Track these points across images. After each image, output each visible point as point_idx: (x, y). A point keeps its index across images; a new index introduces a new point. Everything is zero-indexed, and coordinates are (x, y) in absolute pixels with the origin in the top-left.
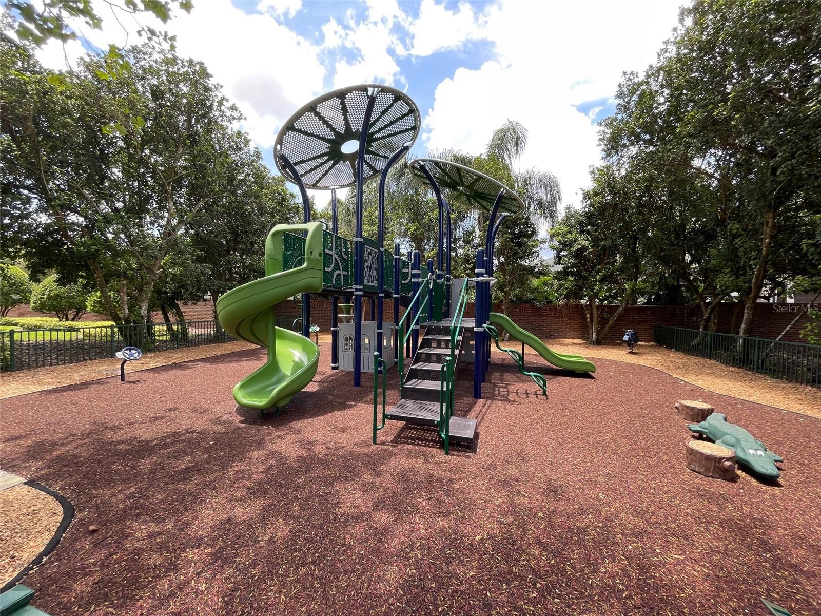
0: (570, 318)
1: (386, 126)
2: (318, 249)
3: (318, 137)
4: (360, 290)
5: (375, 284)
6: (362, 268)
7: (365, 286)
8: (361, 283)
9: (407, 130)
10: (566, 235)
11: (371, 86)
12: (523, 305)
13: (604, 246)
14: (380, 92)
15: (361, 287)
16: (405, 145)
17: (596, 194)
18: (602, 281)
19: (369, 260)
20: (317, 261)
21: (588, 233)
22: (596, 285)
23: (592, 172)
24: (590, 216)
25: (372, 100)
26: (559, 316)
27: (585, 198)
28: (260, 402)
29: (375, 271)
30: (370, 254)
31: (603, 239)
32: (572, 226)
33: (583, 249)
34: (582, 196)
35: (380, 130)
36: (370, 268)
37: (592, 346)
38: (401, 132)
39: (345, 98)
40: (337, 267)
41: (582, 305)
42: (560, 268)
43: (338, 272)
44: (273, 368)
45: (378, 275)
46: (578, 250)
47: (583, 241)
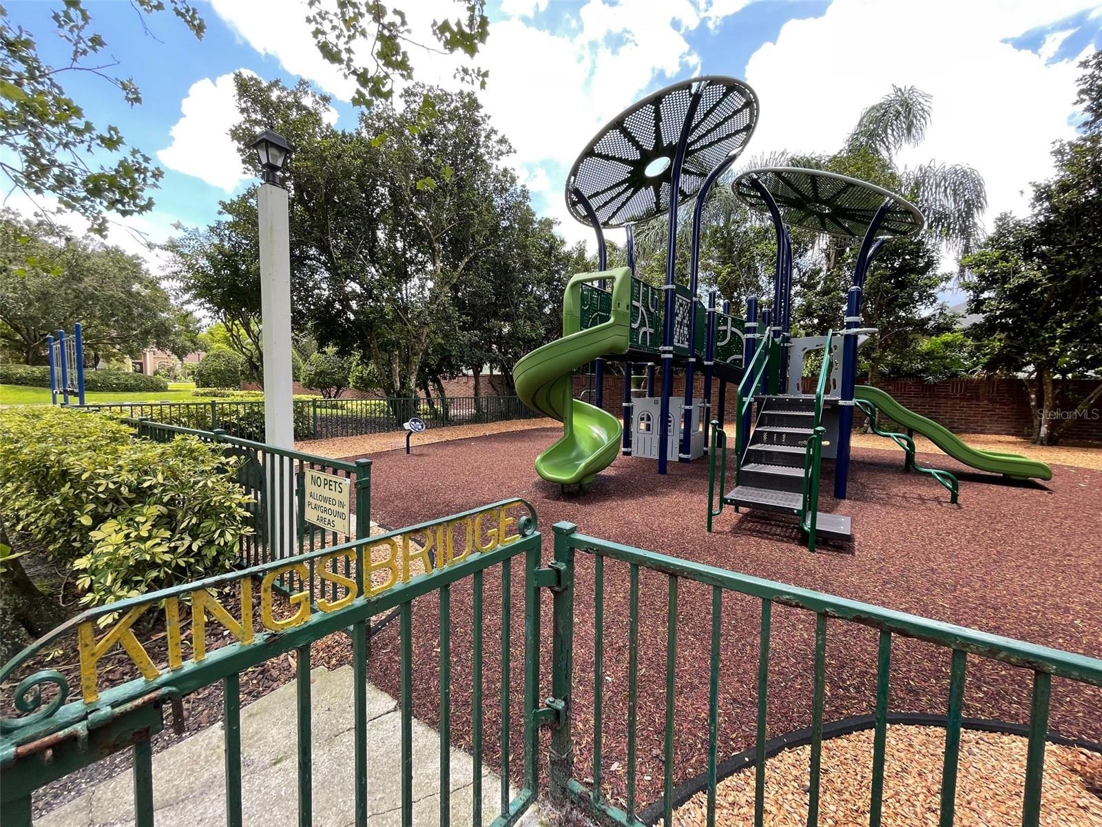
0: (992, 401)
1: (709, 132)
2: (626, 300)
3: (620, 160)
4: (670, 352)
5: (686, 345)
6: (672, 324)
7: (675, 348)
8: (671, 344)
9: (737, 132)
10: (995, 263)
11: (695, 80)
12: (903, 381)
13: (1076, 278)
14: (708, 85)
15: (671, 348)
16: (731, 154)
17: (1064, 187)
18: (1066, 339)
19: (681, 314)
20: (624, 314)
21: (1042, 256)
22: (1054, 344)
23: (1059, 152)
24: (1046, 231)
25: (696, 98)
26: (970, 398)
27: (1038, 198)
28: (565, 476)
29: (686, 329)
30: (681, 305)
31: (1072, 267)
32: (1008, 247)
33: (1031, 284)
34: (1032, 195)
35: (701, 137)
36: (681, 324)
37: (1038, 447)
38: (729, 136)
39: (661, 103)
40: (643, 324)
41: (1021, 380)
42: (979, 318)
43: (644, 329)
44: (570, 442)
45: (689, 333)
46: (1019, 287)
47: (1029, 271)
